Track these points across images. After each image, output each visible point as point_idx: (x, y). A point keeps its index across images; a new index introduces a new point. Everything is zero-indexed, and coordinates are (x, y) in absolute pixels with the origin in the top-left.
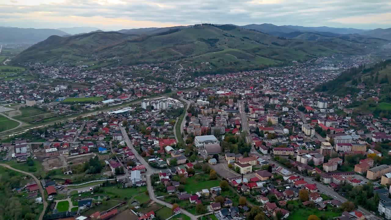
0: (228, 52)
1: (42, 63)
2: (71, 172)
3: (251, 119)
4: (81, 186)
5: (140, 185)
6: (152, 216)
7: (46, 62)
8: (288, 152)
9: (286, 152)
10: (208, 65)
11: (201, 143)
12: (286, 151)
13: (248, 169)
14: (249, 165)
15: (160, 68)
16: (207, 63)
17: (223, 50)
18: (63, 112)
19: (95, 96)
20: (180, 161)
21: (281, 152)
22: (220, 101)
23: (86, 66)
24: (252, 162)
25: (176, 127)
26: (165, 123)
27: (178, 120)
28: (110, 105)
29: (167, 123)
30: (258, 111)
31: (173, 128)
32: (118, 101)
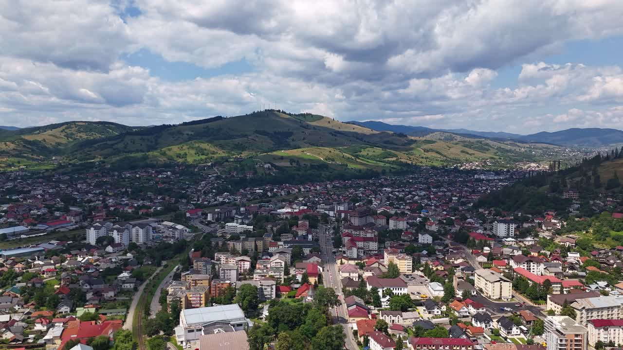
10: (269, 169)
11: (192, 331)
16: (267, 166)
22: (279, 225)
25: (147, 285)
26: (121, 275)
27: (162, 268)
28: (12, 238)
29: (125, 275)
30: (362, 243)
31: (136, 289)
32: (39, 231)
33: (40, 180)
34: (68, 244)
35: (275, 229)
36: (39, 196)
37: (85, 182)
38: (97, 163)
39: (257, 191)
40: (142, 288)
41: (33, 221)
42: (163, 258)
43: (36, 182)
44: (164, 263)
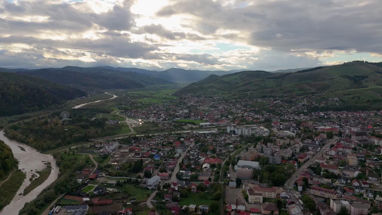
0: (372, 90)
1: (192, 95)
2: (119, 168)
3: (325, 156)
4: (114, 179)
5: (150, 188)
6: (129, 213)
7: (195, 93)
8: (328, 194)
9: (326, 194)
10: (337, 101)
11: (239, 167)
12: (326, 192)
13: (256, 198)
14: (260, 194)
15: (282, 101)
16: (336, 99)
17: (368, 87)
18: (165, 128)
19: (202, 119)
20: (202, 177)
21: (319, 192)
22: (308, 134)
23: (220, 98)
24: (270, 194)
25: (238, 151)
26: (230, 146)
27: (247, 145)
28: (204, 127)
29: (232, 146)
30: (342, 149)
31: (233, 151)
32: (214, 125)
33: (224, 102)
34: (221, 132)
35: (305, 136)
36: (220, 110)
37: (240, 104)
38: (249, 94)
39: (321, 114)
40: (235, 152)
41: (214, 121)
42: (249, 142)
43: (222, 103)
44: (249, 144)
